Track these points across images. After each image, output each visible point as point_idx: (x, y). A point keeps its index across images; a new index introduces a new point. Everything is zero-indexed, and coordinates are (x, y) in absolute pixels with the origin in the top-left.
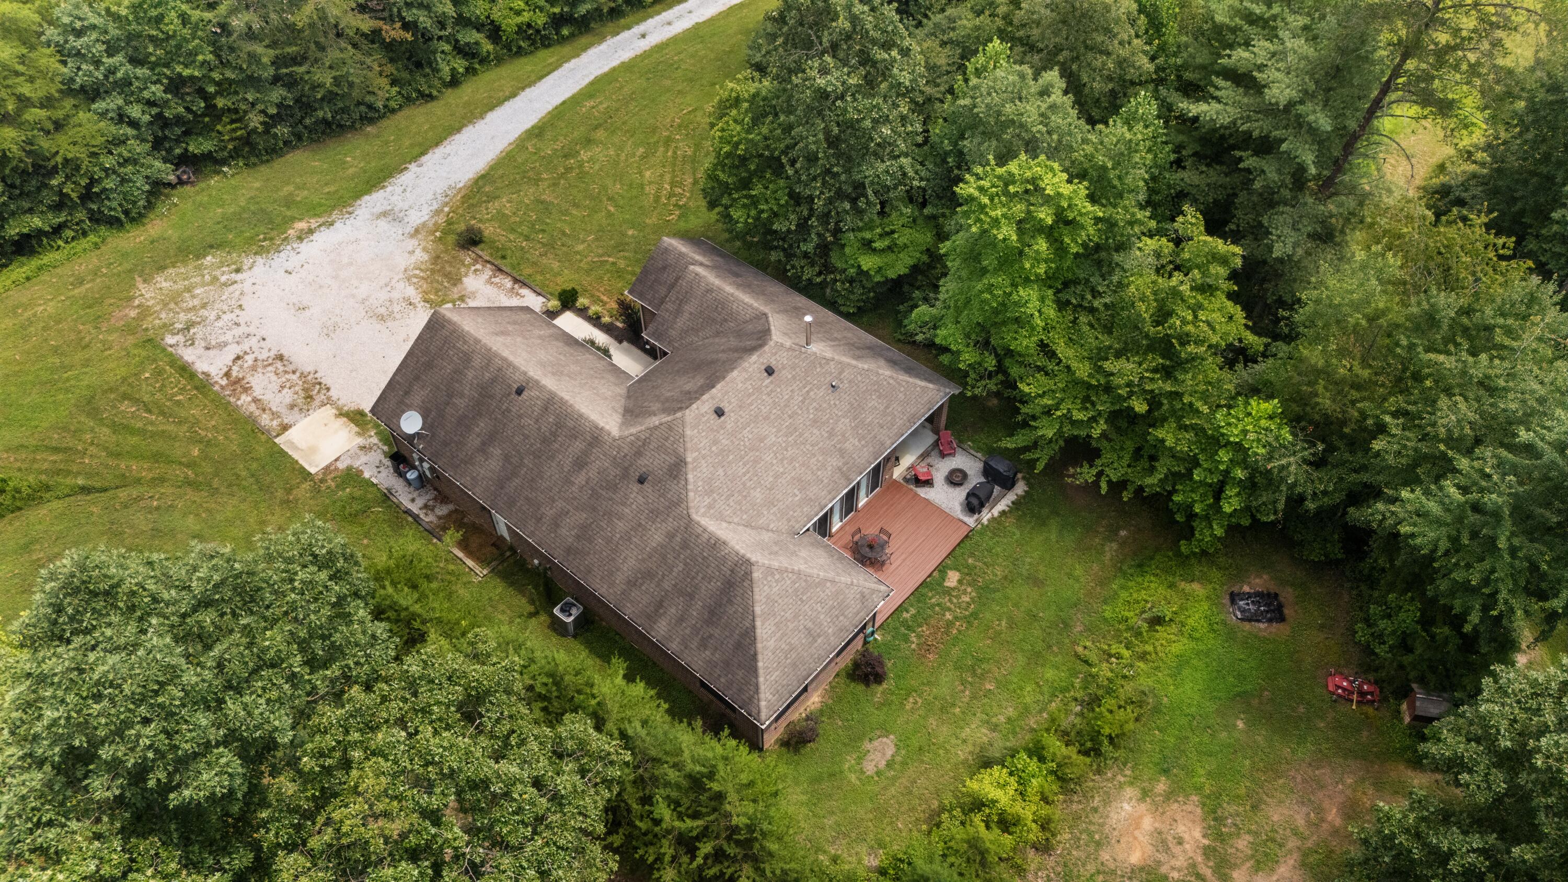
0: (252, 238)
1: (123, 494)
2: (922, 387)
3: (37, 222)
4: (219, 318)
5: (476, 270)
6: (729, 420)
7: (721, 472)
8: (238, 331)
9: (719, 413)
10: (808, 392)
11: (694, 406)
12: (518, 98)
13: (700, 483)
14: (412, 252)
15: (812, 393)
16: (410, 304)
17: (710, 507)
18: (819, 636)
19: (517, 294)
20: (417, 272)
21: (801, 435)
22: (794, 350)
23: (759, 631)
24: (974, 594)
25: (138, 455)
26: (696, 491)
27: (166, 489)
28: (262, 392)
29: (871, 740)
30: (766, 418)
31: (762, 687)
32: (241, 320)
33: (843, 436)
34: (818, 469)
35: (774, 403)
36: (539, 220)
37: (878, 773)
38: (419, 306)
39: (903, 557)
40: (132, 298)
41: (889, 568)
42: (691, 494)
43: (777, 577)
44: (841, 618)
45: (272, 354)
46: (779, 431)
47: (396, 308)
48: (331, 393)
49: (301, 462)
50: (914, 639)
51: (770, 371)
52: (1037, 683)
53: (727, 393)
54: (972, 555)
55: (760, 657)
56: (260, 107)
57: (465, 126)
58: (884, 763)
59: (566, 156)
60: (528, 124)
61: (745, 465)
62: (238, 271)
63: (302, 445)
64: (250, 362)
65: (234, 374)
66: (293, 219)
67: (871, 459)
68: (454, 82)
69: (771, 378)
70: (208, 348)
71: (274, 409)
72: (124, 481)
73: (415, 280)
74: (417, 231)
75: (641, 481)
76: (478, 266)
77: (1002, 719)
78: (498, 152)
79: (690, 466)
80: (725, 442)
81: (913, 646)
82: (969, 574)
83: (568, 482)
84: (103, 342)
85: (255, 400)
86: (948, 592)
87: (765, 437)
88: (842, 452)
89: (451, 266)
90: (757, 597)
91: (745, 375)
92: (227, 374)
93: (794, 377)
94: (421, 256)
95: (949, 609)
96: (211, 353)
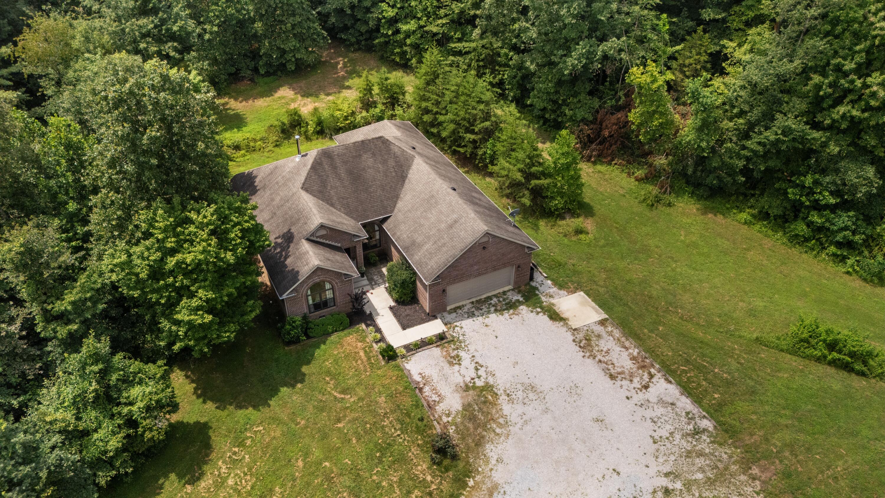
5: (448, 415)
8: (651, 414)
16: (508, 395)
19: (423, 378)
20: (498, 430)
28: (622, 353)
32: (651, 425)
38: (502, 391)
45: (619, 383)
47: (520, 394)
48: (572, 338)
49: (590, 300)
63: (590, 310)
64: (635, 380)
65: (646, 375)
70: (672, 404)
71: (611, 338)
73: (501, 421)
76: (445, 419)
85: (627, 349)
89: (468, 429)
92: (651, 376)
96: (669, 400)
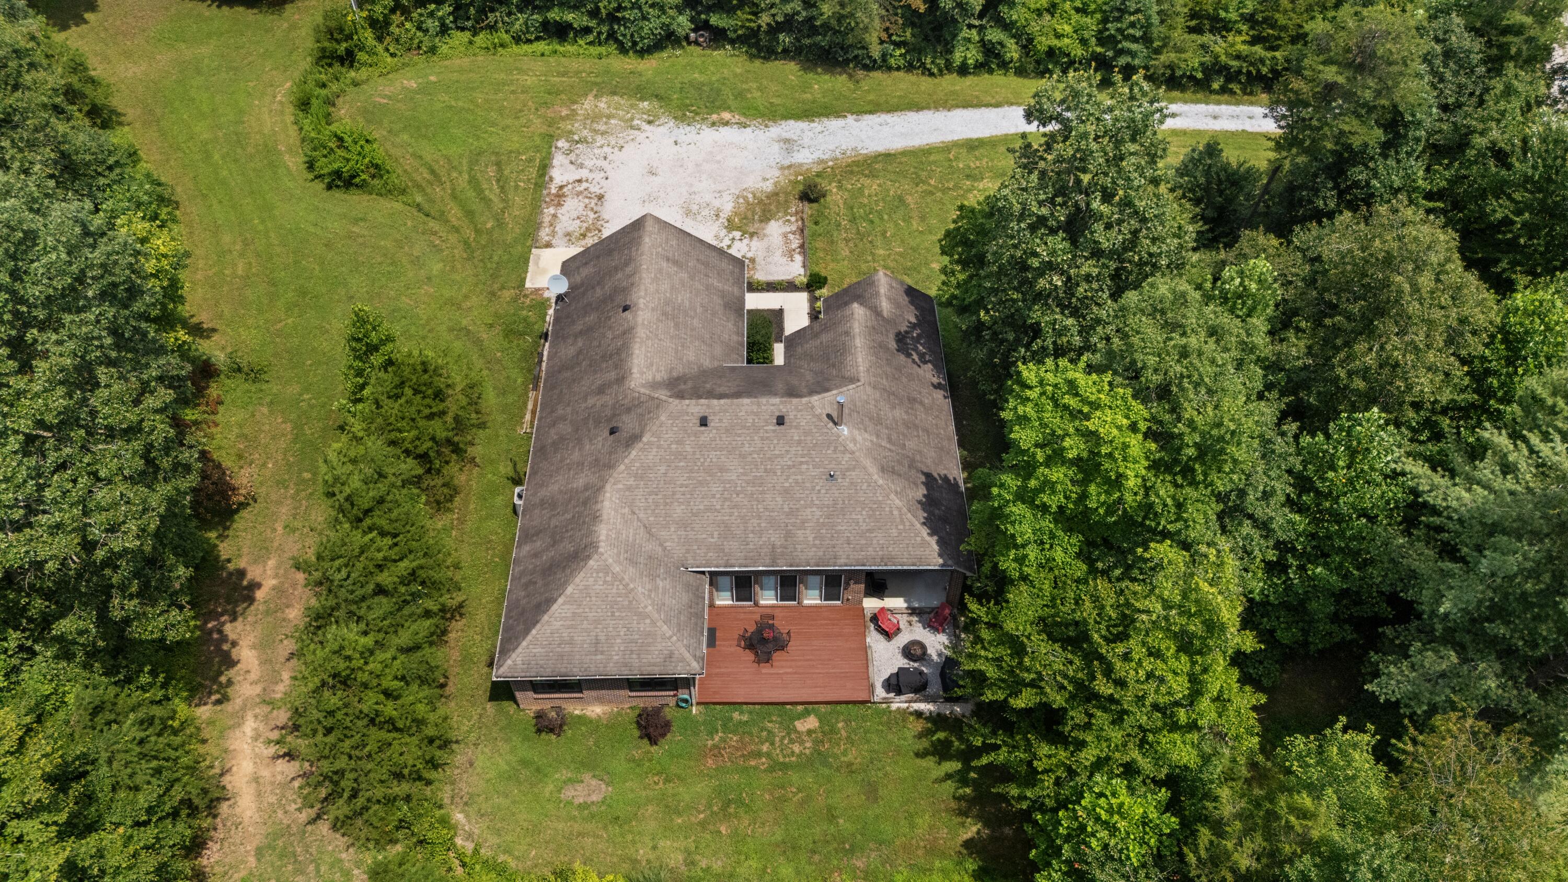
0: (687, 106)
1: (432, 224)
2: (923, 539)
3: (570, 17)
4: (601, 147)
5: (788, 221)
6: (707, 435)
7: (663, 469)
8: (601, 163)
9: (704, 422)
10: (801, 463)
11: (687, 402)
12: (999, 110)
13: (637, 465)
14: (765, 179)
15: (805, 466)
16: (717, 216)
17: (629, 488)
18: (602, 653)
19: (792, 256)
20: (750, 196)
21: (763, 493)
22: (820, 420)
23: (555, 607)
24: (807, 751)
25: (462, 204)
26: (627, 468)
27: (453, 238)
28: (565, 212)
29: (594, 776)
30: (743, 456)
31: (519, 650)
32: (610, 157)
33: (803, 522)
34: (753, 532)
35: (761, 450)
36: (879, 213)
37: (569, 803)
39: (790, 670)
40: (575, 102)
41: (765, 669)
42: (622, 467)
43: (608, 579)
44: (634, 656)
45: (599, 192)
46: (744, 474)
47: (705, 212)
49: (529, 275)
50: (717, 738)
51: (780, 421)
52: (766, 867)
53: (726, 411)
54: (847, 722)
55: (538, 626)
56: (773, 11)
57: (928, 108)
58: (581, 801)
59: (968, 177)
60: (975, 135)
61: (689, 478)
62: (650, 122)
63: (542, 264)
64: (582, 189)
65: (565, 190)
66: (728, 109)
67: (812, 562)
68: (963, 70)
69: (777, 427)
70: (572, 163)
71: (557, 229)
72: (442, 217)
73: (741, 200)
74: (789, 167)
75: (613, 431)
76: (793, 219)
77: (703, 864)
78: (925, 142)
79: (641, 445)
80: (688, 448)
81: (710, 743)
82: (828, 731)
83: (585, 399)
84: (529, 120)
85: (555, 216)
86: (792, 730)
87: (727, 471)
88: (788, 535)
89: (777, 206)
90: (577, 580)
91: (755, 408)
92: (561, 187)
93: (799, 442)
94: (768, 187)
95: (772, 744)
96: (572, 167)
